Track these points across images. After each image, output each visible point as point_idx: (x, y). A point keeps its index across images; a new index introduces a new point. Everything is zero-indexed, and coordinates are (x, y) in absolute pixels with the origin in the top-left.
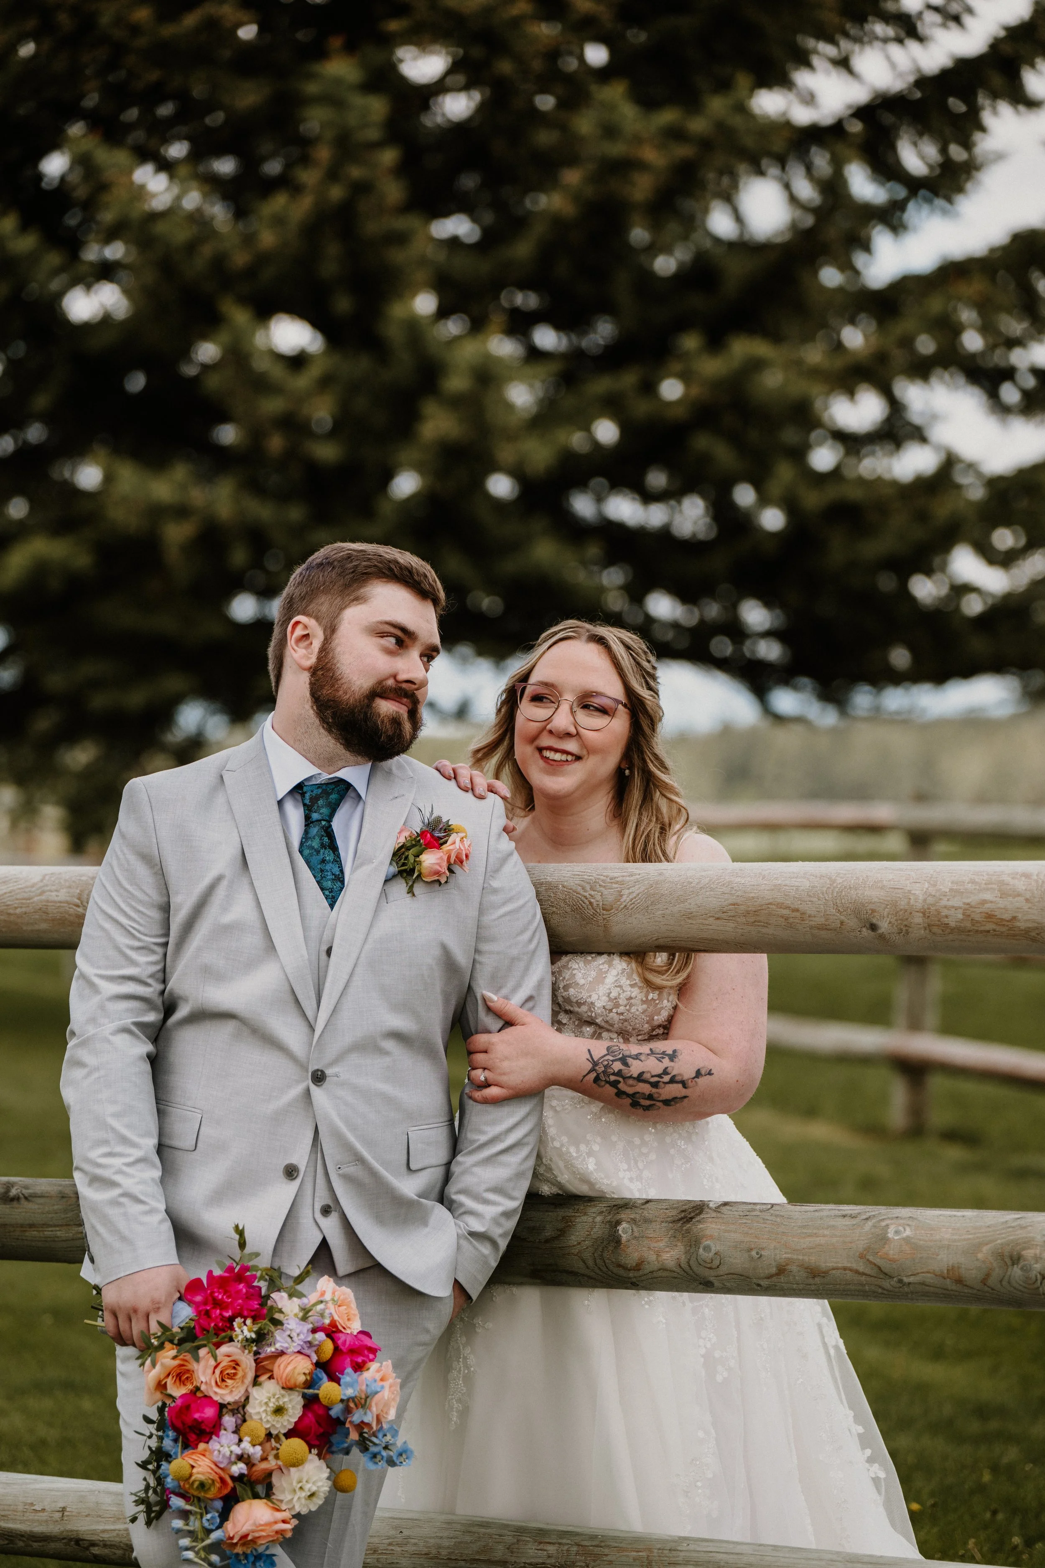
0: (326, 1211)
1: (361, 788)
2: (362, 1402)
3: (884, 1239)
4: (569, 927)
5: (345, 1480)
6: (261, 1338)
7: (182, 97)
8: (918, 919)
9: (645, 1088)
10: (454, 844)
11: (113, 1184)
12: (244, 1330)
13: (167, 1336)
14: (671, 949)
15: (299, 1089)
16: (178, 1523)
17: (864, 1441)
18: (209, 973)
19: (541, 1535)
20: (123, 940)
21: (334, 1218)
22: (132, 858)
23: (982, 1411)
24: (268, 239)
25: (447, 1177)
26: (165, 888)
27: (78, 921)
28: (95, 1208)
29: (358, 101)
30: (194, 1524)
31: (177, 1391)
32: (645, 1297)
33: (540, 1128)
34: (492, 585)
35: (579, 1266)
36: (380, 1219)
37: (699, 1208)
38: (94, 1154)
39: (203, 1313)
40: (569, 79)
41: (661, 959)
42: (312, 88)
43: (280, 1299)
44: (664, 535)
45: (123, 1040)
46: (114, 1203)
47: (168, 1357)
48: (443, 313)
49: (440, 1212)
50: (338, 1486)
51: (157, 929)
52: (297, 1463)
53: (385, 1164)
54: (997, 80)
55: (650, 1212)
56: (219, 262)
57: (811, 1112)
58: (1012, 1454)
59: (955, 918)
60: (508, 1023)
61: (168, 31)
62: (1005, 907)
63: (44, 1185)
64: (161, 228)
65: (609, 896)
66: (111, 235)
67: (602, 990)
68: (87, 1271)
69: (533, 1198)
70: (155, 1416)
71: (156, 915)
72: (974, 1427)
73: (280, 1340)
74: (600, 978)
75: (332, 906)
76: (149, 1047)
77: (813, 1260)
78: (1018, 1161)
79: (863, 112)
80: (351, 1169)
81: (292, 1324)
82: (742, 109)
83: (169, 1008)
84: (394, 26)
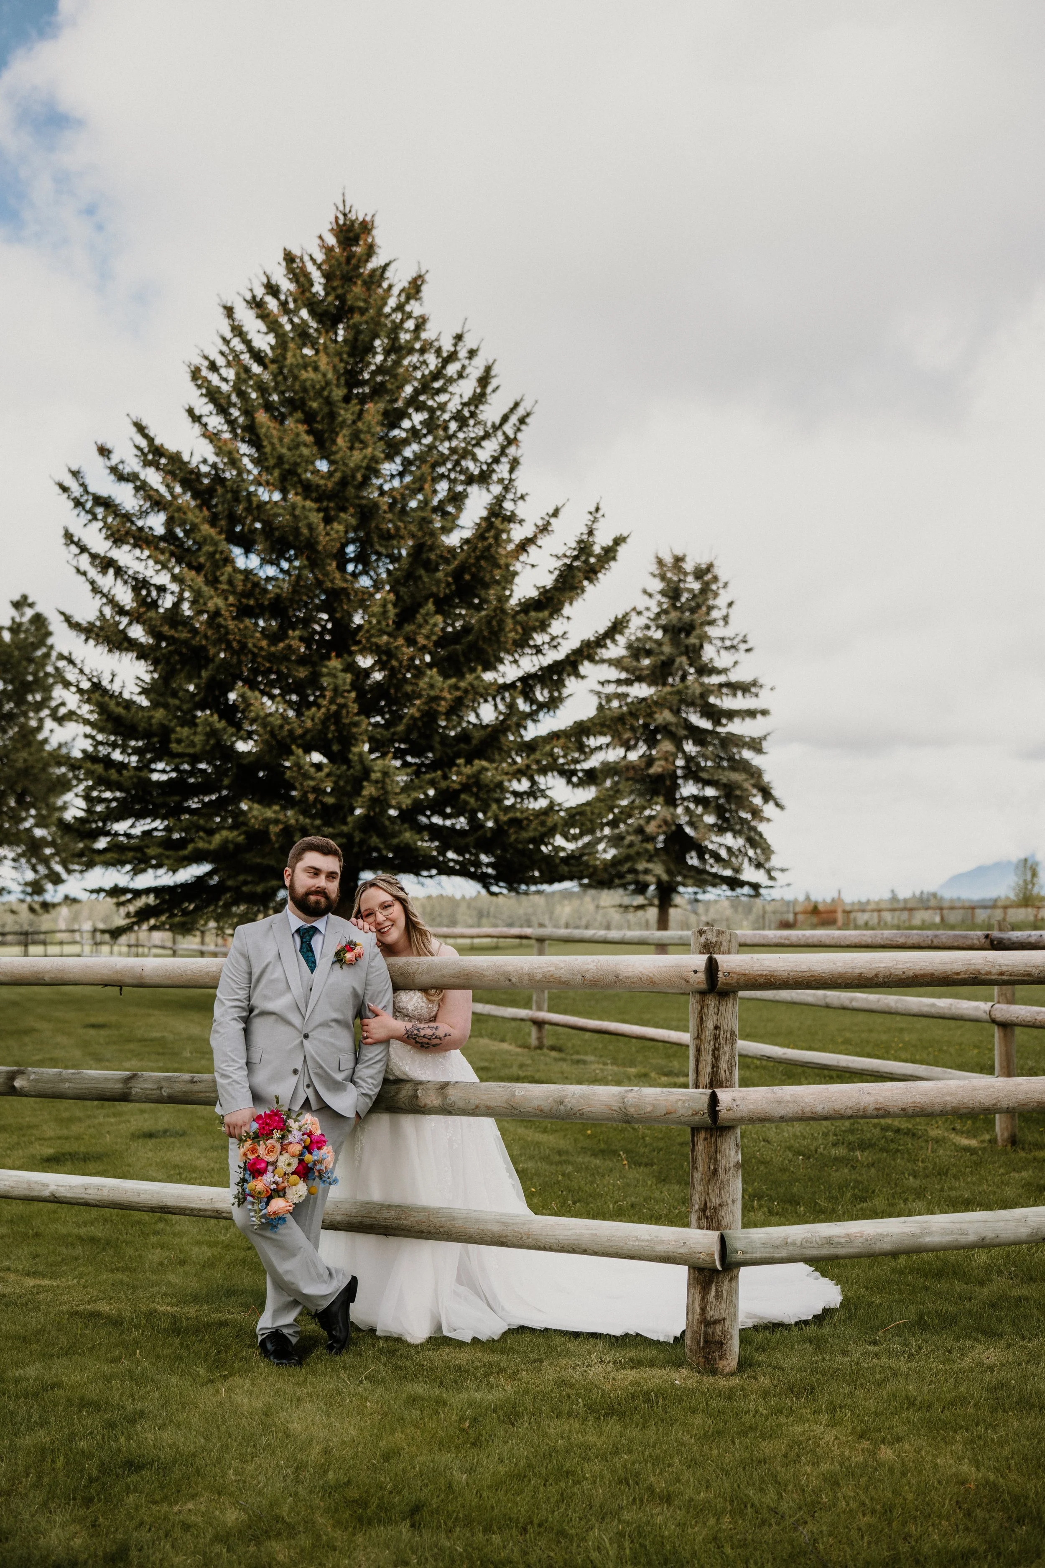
0: (308, 1086)
1: (322, 930)
2: (320, 1162)
3: (514, 1095)
4: (400, 980)
5: (313, 1190)
6: (283, 1137)
7: (278, 672)
8: (526, 977)
9: (426, 1040)
10: (358, 950)
11: (229, 1077)
12: (277, 1134)
13: (248, 1135)
14: (436, 988)
15: (299, 1041)
16: (250, 1207)
17: (508, 1170)
18: (266, 998)
19: (389, 1207)
20: (235, 986)
21: (311, 1089)
22: (238, 955)
23: (560, 1153)
24: (309, 724)
25: (354, 1072)
26: (250, 966)
27: (218, 979)
28: (222, 1086)
29: (341, 675)
30: (256, 1207)
31: (251, 1157)
32: (428, 1117)
33: (388, 1054)
34: (390, 848)
35: (403, 1106)
36: (328, 1089)
37: (447, 1084)
38: (222, 1066)
39: (261, 1128)
40: (416, 667)
41: (433, 991)
42: (324, 670)
43: (291, 1122)
44: (452, 828)
45: (234, 1023)
46: (229, 1084)
47: (248, 1144)
48: (371, 751)
49: (351, 1085)
50: (310, 1193)
51: (247, 981)
52: (295, 1185)
53: (331, 1069)
54: (569, 668)
55: (429, 1086)
56: (291, 732)
57: (503, 1040)
58: (570, 1169)
59: (539, 977)
60: (377, 1015)
61: (273, 649)
62: (557, 973)
63: (206, 1077)
64: (271, 719)
65: (414, 969)
66: (253, 721)
67: (412, 1003)
68: (218, 1109)
69: (386, 1081)
70: (242, 1165)
71: (247, 976)
72: (557, 1158)
73: (290, 1138)
74: (411, 999)
75: (312, 972)
76: (243, 1025)
77: (488, 1103)
78: (575, 1057)
79: (521, 679)
80: (318, 1070)
81: (295, 1132)
82: (478, 678)
83: (251, 1010)
84: (354, 648)
